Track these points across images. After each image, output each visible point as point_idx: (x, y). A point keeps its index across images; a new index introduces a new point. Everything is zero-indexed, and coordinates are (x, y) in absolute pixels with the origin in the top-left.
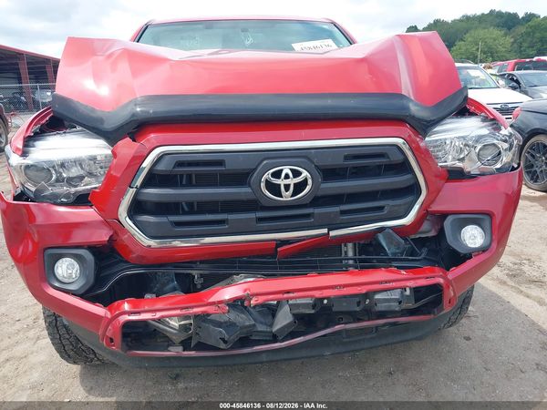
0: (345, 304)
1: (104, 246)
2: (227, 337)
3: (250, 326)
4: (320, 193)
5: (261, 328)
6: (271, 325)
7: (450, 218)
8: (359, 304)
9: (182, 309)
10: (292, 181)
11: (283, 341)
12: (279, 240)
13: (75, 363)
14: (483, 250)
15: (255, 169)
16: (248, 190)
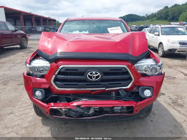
0: (107, 109)
1: (47, 89)
2: (75, 115)
3: (83, 112)
4: (103, 79)
5: (85, 113)
6: (88, 113)
7: (141, 87)
8: (110, 109)
9: (64, 106)
10: (95, 75)
11: (91, 117)
12: (92, 90)
13: (40, 116)
14: (150, 97)
15: (86, 72)
16: (84, 77)
